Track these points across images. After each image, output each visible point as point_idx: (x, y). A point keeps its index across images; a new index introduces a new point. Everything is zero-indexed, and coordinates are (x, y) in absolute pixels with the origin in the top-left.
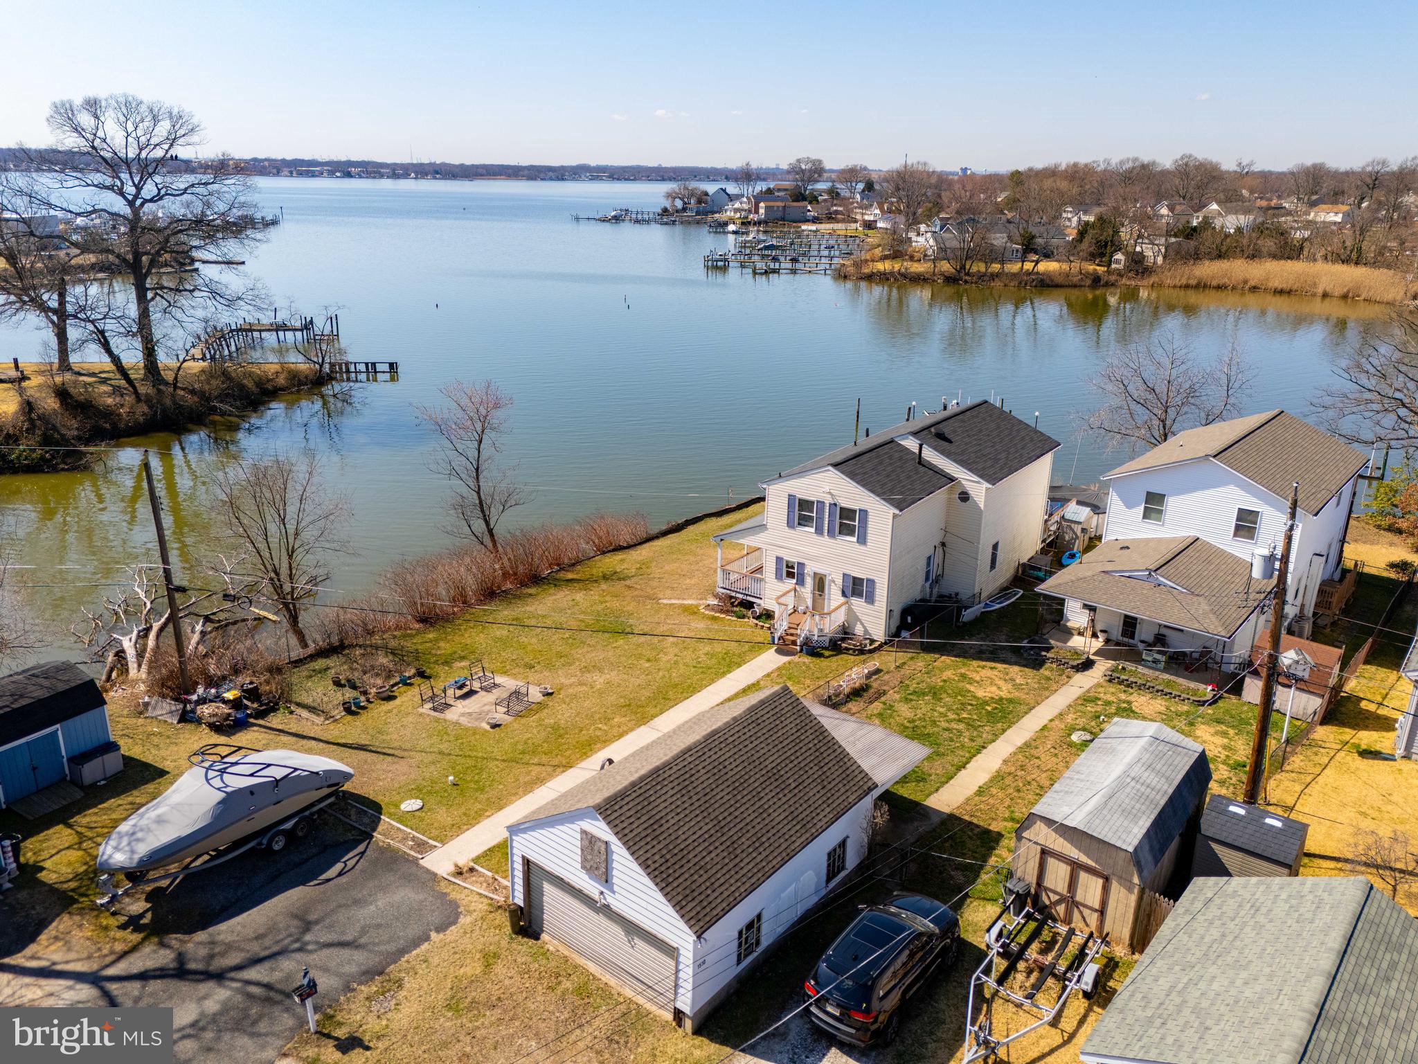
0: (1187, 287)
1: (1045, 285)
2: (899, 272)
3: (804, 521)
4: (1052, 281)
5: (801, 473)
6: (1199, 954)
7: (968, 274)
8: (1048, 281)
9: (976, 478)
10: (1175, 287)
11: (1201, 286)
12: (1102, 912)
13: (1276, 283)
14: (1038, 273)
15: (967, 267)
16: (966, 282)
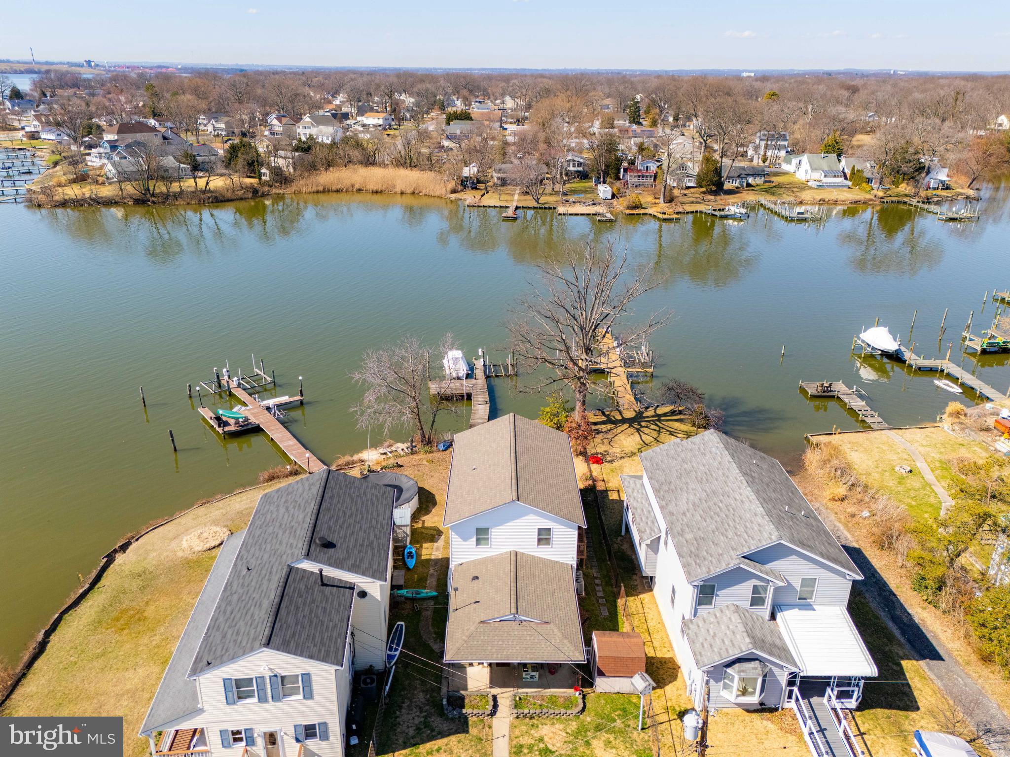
0: (318, 192)
1: (217, 200)
2: (90, 198)
3: (243, 695)
4: (224, 197)
5: (233, 658)
7: (153, 195)
8: (221, 198)
9: (370, 580)
10: (310, 193)
11: (326, 191)
13: (372, 186)
14: (210, 191)
15: (151, 188)
16: (154, 202)
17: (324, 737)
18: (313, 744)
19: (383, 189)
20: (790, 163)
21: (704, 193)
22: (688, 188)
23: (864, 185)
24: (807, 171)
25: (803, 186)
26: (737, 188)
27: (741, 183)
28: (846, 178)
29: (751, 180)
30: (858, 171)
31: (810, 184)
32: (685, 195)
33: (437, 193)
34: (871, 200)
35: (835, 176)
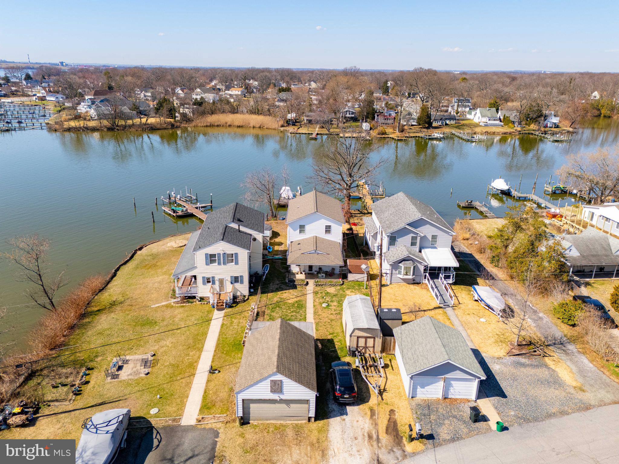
0: (207, 126)
1: (152, 129)
2: (83, 126)
3: (212, 261)
4: (156, 127)
5: (210, 245)
6: (410, 345)
7: (117, 126)
8: (154, 128)
9: (258, 233)
10: (202, 126)
11: (211, 126)
12: (374, 347)
13: (237, 123)
14: (148, 124)
15: (116, 123)
16: (118, 129)
17: (242, 282)
18: (237, 285)
19: (243, 125)
20: (471, 114)
21: (421, 128)
22: (412, 125)
23: (510, 124)
24: (479, 117)
25: (477, 125)
26: (440, 125)
27: (442, 123)
28: (501, 121)
29: (448, 122)
30: (507, 117)
31: (481, 124)
32: (411, 129)
33: (273, 127)
34: (514, 132)
35: (494, 120)
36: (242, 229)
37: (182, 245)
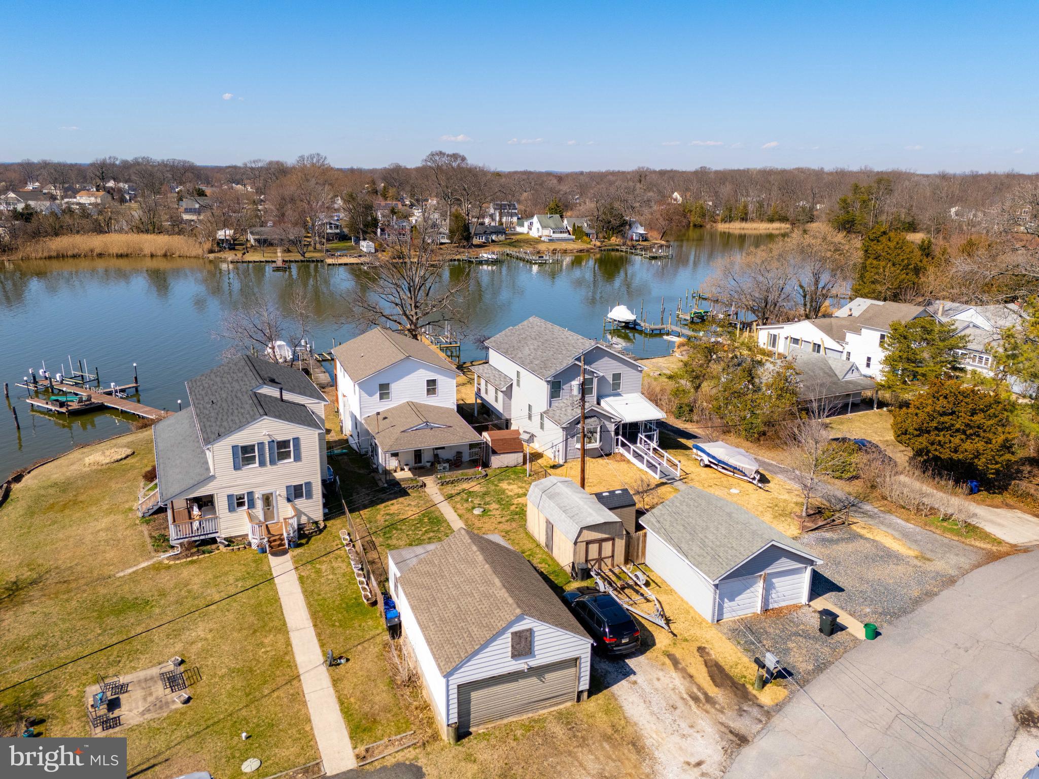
0: (50, 258)
3: (249, 460)
5: (241, 428)
10: (40, 258)
11: (60, 256)
12: (613, 556)
17: (309, 496)
18: (301, 503)
19: (129, 252)
20: (522, 225)
21: (457, 247)
22: (442, 244)
23: (585, 238)
24: (538, 229)
25: (538, 241)
26: (484, 243)
27: (487, 239)
28: (570, 234)
29: (494, 237)
30: (578, 227)
31: (543, 239)
32: (441, 249)
33: (194, 254)
34: (592, 249)
35: (561, 232)
36: (287, 396)
37: (120, 457)
